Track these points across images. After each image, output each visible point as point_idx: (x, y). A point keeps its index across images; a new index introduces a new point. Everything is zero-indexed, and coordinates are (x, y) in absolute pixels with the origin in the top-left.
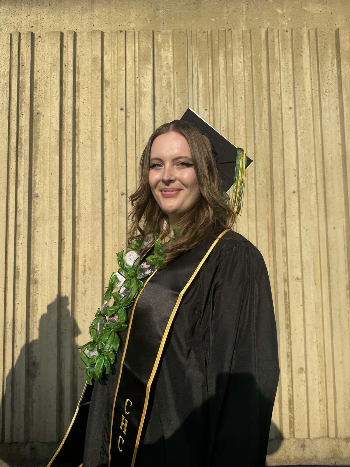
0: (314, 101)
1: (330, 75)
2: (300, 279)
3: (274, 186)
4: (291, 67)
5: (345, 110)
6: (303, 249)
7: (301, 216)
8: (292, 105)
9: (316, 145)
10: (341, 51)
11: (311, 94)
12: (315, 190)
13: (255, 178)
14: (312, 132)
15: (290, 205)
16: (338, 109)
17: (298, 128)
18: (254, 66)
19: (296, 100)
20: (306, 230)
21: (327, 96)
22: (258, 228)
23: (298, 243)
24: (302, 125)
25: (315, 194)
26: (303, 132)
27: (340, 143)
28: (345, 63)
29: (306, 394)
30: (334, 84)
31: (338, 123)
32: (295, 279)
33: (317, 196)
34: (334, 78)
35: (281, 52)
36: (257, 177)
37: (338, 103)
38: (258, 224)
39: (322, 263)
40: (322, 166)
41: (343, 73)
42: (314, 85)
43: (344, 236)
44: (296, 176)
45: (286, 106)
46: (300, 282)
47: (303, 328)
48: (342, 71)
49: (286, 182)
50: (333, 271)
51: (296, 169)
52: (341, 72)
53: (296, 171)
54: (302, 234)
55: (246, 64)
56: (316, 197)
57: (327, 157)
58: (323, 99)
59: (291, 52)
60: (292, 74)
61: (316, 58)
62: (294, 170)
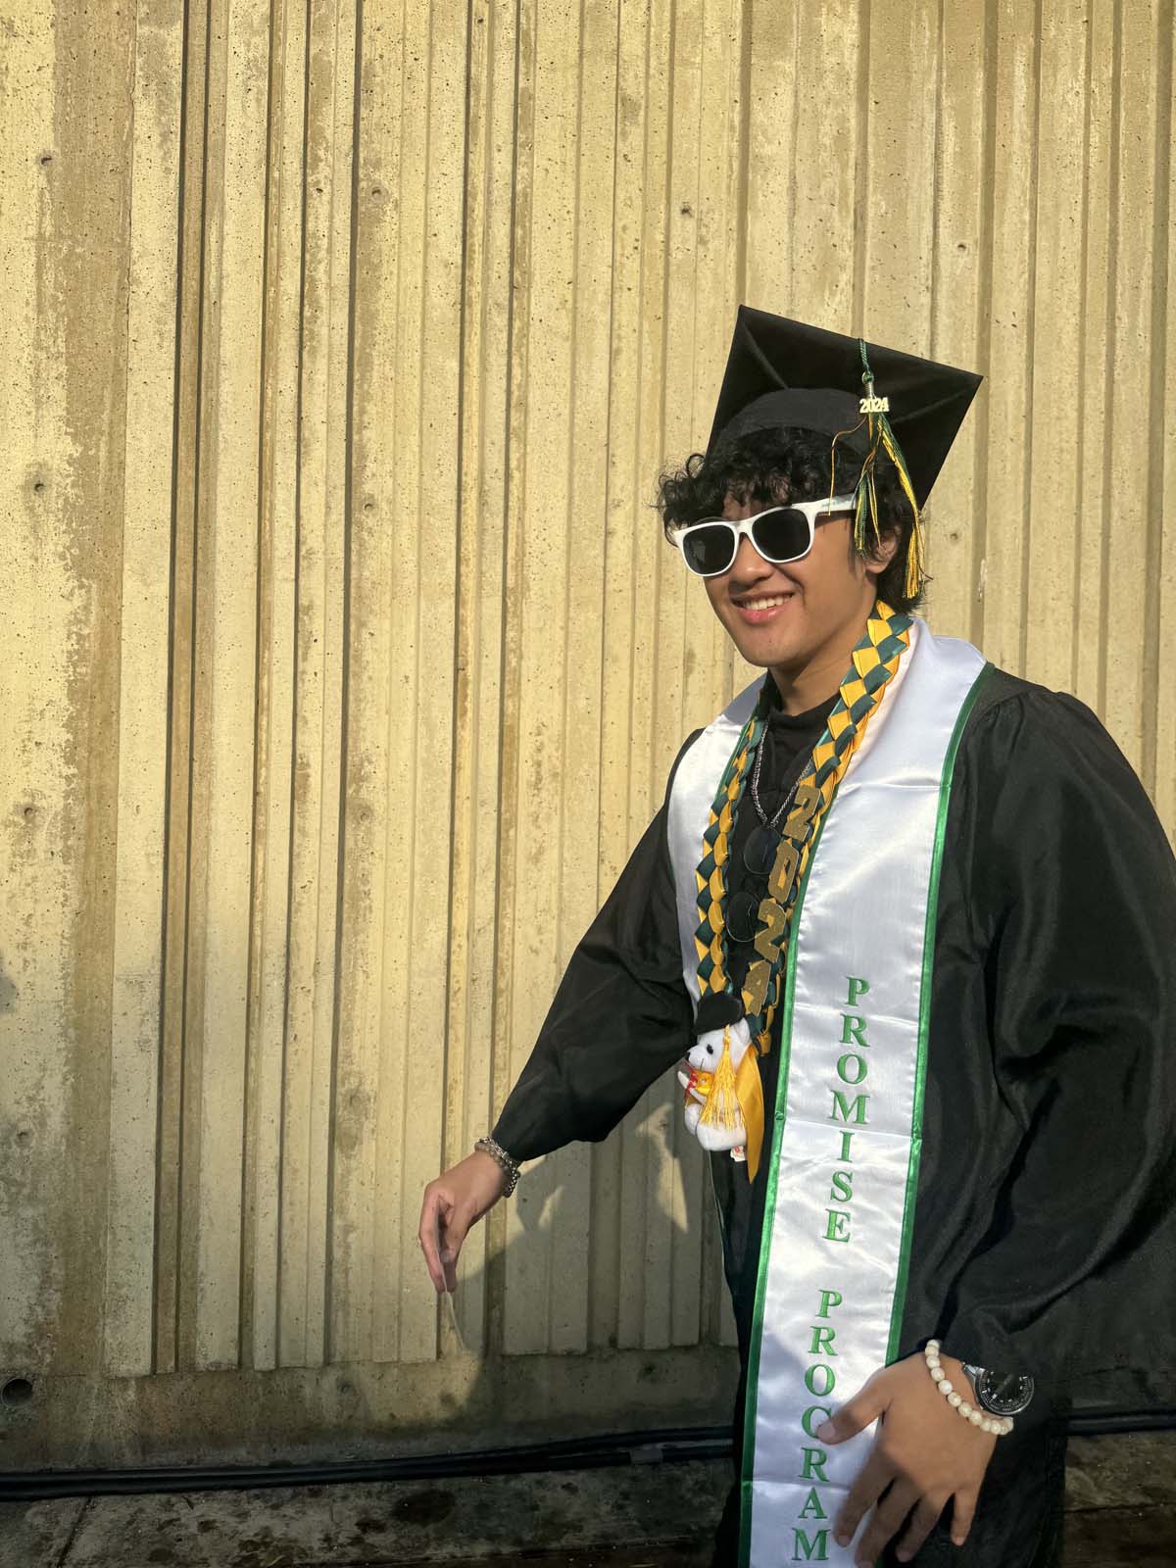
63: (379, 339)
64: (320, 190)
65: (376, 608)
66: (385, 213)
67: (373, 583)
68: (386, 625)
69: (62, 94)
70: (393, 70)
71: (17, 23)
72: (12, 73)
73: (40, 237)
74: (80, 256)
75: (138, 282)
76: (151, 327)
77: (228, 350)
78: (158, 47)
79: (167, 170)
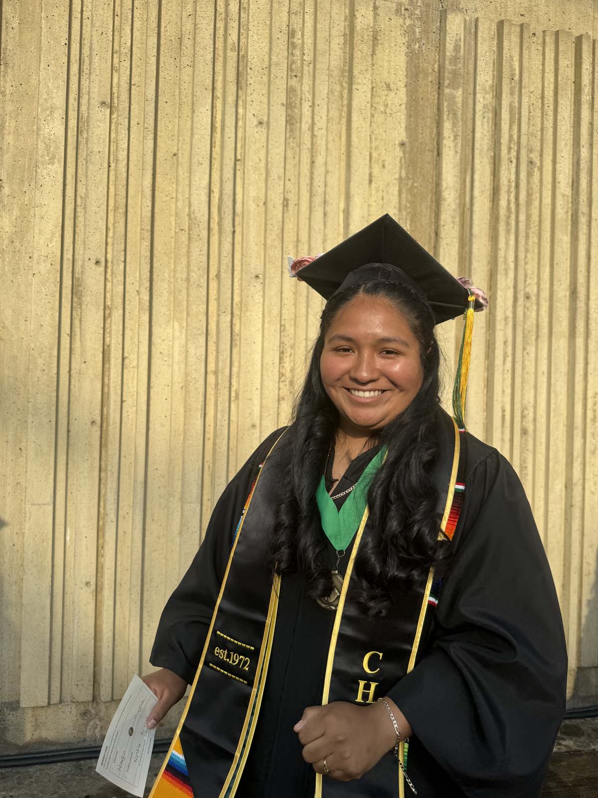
63: (532, 226)
64: (511, 162)
65: (529, 342)
66: (534, 172)
67: (529, 331)
68: (533, 349)
69: (409, 116)
70: (538, 110)
71: (392, 85)
72: (389, 106)
73: (400, 178)
74: (416, 187)
75: (445, 200)
76: (449, 220)
77: (476, 230)
78: (453, 98)
79: (456, 152)
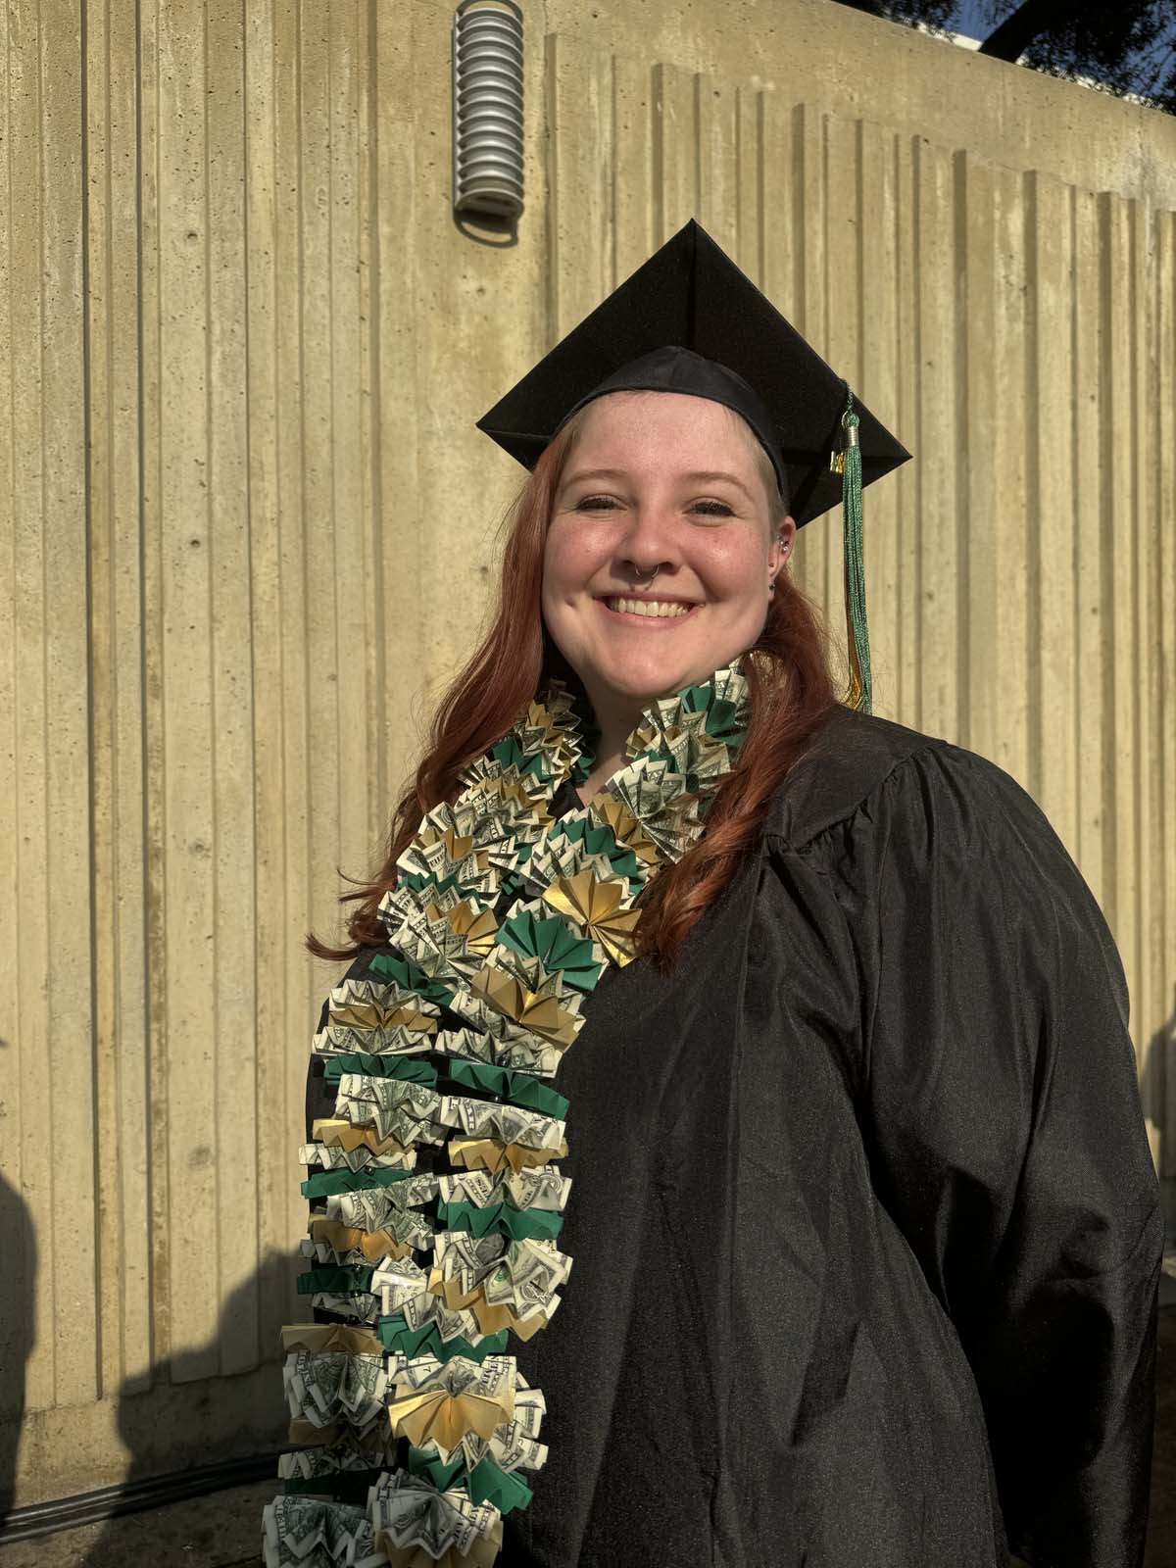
0: (283, 227)
1: (342, 146)
2: (208, 850)
3: (117, 514)
4: (197, 82)
5: (382, 278)
6: (218, 746)
7: (218, 629)
8: (196, 223)
9: (281, 386)
10: (380, 68)
11: (272, 196)
12: (275, 541)
13: (44, 475)
14: (270, 337)
15: (182, 588)
16: (366, 271)
17: (215, 313)
18: (45, 43)
19: (211, 206)
20: (233, 679)
21: (323, 214)
22: (50, 663)
23: (207, 725)
24: (228, 303)
25: (276, 558)
26: (232, 331)
27: (368, 389)
28: (392, 112)
29: (214, 1234)
30: (355, 179)
31: (362, 318)
32: (190, 848)
33: (279, 564)
34: (355, 158)
35: (161, 16)
36: (51, 472)
37: (365, 248)
38: (50, 648)
39: (288, 792)
40: (299, 459)
41: (383, 148)
42: (282, 168)
43: (369, 707)
44: (203, 485)
45: (175, 225)
46: (208, 857)
47: (210, 1014)
48: (379, 137)
49: (165, 506)
50: (324, 820)
51: (202, 459)
52: (377, 140)
53: (204, 467)
54: (216, 692)
55: (15, 24)
56: (276, 568)
57: (318, 432)
58: (311, 223)
59: (200, 23)
60: (203, 111)
61: (294, 72)
62: (196, 461)
